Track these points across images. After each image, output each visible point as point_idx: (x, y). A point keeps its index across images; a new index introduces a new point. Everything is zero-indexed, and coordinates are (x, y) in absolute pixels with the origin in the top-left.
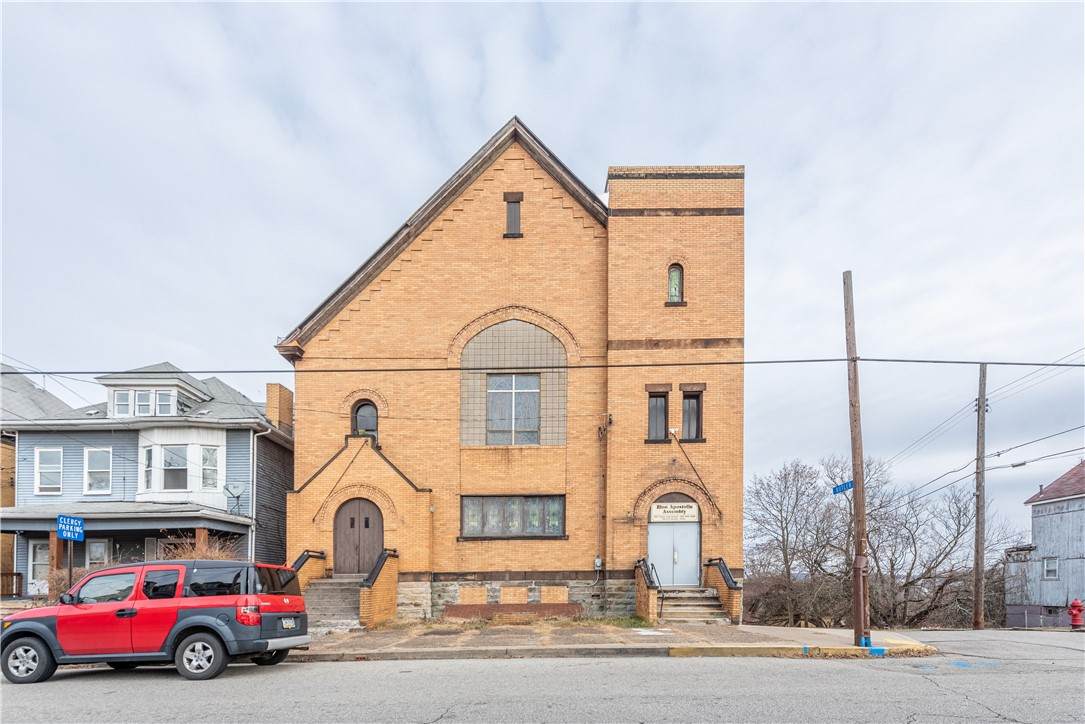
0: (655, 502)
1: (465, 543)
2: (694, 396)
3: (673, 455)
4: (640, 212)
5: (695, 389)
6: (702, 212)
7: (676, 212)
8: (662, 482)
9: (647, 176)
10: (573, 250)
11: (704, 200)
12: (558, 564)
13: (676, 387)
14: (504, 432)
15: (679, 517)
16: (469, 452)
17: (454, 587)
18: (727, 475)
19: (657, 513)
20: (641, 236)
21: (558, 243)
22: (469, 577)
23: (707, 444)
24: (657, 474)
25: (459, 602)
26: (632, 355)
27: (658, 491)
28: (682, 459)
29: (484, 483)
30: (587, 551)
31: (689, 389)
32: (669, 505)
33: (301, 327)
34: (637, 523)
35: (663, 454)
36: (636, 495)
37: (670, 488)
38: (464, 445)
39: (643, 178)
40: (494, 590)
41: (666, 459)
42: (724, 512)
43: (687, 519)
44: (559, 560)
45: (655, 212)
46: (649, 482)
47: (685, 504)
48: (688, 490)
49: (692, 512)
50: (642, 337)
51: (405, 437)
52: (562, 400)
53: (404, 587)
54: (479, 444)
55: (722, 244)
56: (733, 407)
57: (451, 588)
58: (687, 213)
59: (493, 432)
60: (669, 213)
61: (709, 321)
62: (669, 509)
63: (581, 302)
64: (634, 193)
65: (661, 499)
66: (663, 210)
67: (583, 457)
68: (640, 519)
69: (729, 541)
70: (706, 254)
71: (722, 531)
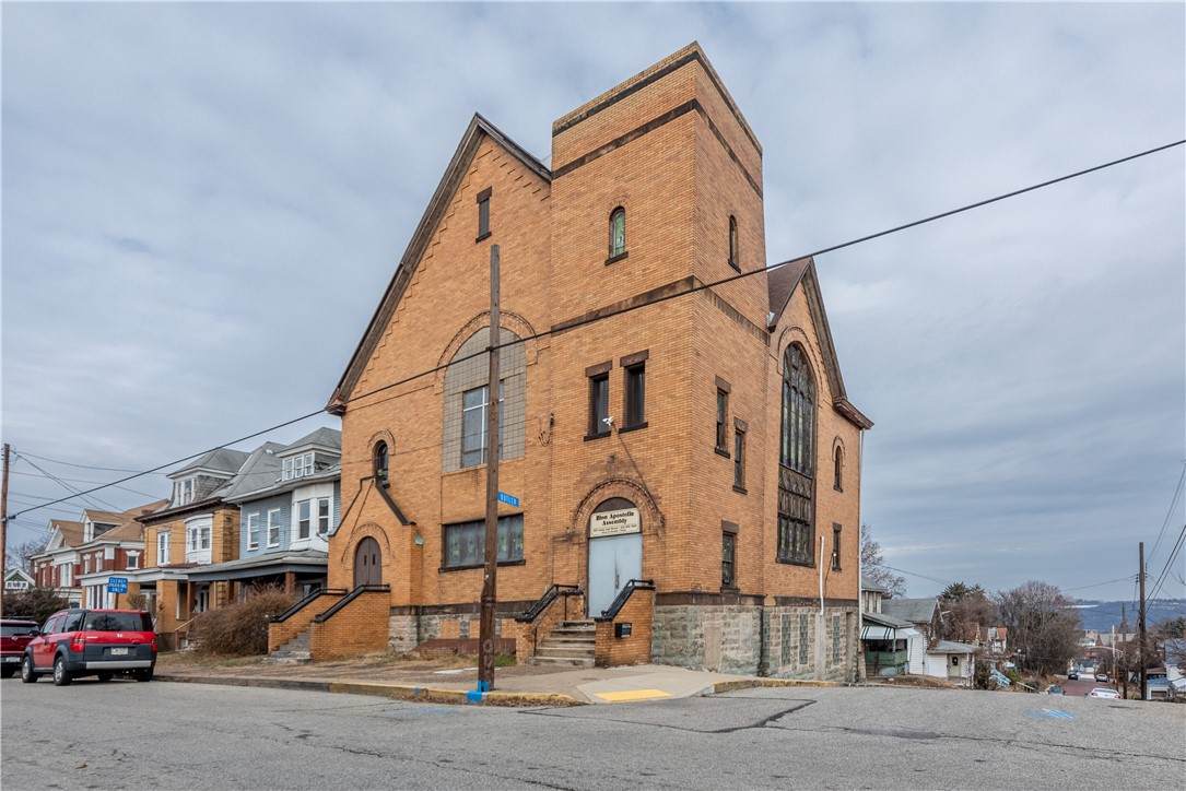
0: (594, 512)
1: (445, 574)
2: (635, 371)
3: (612, 451)
4: (581, 162)
5: (636, 360)
6: (645, 129)
7: (618, 143)
8: (598, 487)
9: (589, 114)
10: (532, 230)
11: (650, 112)
12: (516, 593)
13: (616, 363)
14: (476, 451)
15: (618, 528)
16: (448, 478)
17: (436, 620)
18: (672, 467)
19: (597, 526)
20: (582, 189)
21: (519, 228)
22: (447, 610)
23: (650, 429)
24: (596, 476)
25: (439, 636)
26: (572, 338)
27: (595, 499)
28: (622, 455)
29: (458, 510)
30: (541, 576)
31: (630, 362)
32: (608, 514)
33: (339, 386)
34: (576, 540)
35: (601, 451)
36: (574, 507)
37: (608, 493)
38: (444, 473)
39: (585, 118)
40: (464, 624)
41: (605, 457)
42: (668, 516)
43: (628, 530)
44: (516, 588)
45: (596, 154)
46: (588, 488)
47: (625, 511)
48: (627, 493)
49: (633, 520)
50: (581, 312)
51: (405, 471)
52: (522, 404)
53: (394, 621)
54: (455, 468)
55: (669, 159)
56: (679, 373)
57: (434, 622)
58: (630, 138)
59: (467, 453)
60: (610, 148)
61: (653, 266)
62: (609, 520)
63: (539, 288)
64: (576, 142)
65: (600, 507)
66: (603, 147)
67: (539, 467)
68: (579, 535)
69: (672, 555)
70: (649, 181)
71: (664, 543)
